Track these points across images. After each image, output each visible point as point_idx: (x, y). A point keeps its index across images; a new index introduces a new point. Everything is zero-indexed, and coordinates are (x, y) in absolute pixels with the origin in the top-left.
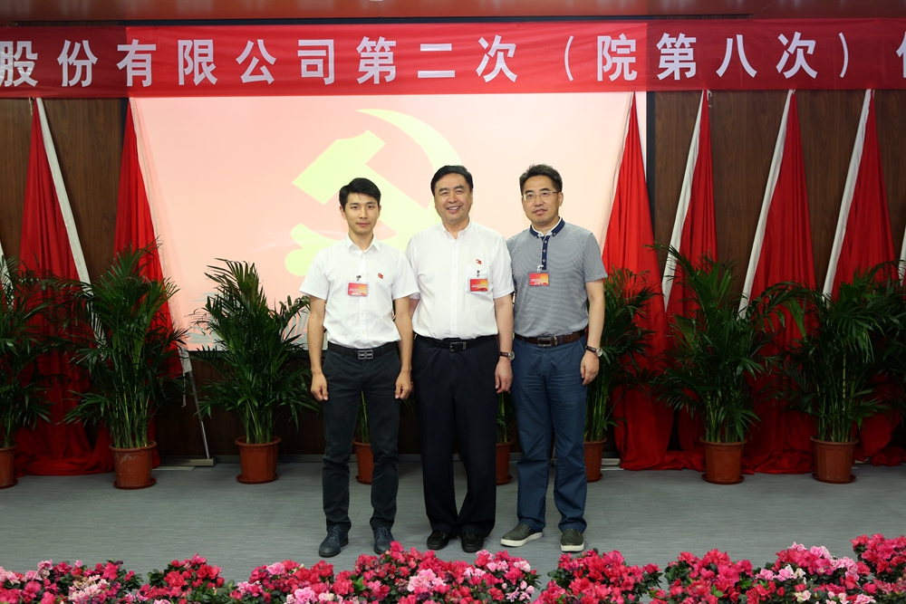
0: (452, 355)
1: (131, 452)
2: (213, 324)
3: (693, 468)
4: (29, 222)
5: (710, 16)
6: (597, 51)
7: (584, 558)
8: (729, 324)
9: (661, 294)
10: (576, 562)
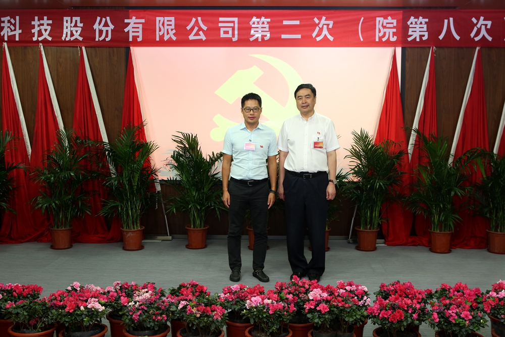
0: (304, 180)
1: (132, 232)
2: (175, 166)
3: (423, 245)
4: (78, 112)
5: (436, 8)
6: (375, 25)
7: (393, 285)
8: (446, 169)
9: (408, 153)
10: (390, 287)
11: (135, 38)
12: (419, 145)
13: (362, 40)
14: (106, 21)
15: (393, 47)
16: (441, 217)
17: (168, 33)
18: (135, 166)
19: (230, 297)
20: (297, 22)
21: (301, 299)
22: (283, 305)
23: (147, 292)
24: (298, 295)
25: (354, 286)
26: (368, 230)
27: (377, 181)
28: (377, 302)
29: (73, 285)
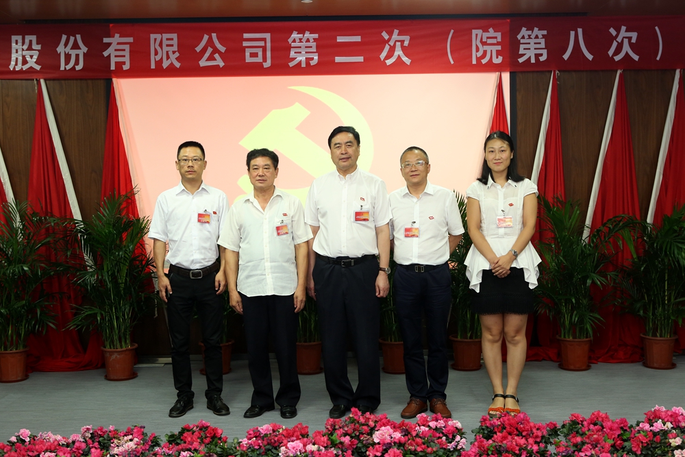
0: (344, 269)
1: (118, 353)
3: (550, 359)
4: (35, 175)
5: (557, 14)
6: (471, 41)
8: (579, 248)
10: (496, 421)
11: (119, 65)
13: (452, 62)
14: (76, 40)
15: (498, 71)
16: (574, 317)
17: (168, 57)
18: (121, 253)
19: (256, 443)
20: (358, 39)
21: (362, 443)
22: (335, 452)
23: (131, 440)
24: (358, 437)
25: (442, 422)
26: (469, 340)
28: (476, 443)
29: (20, 434)
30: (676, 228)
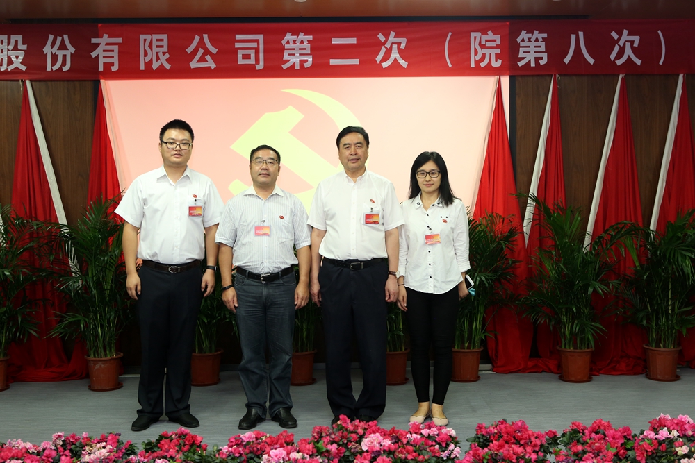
0: (352, 272)
1: (103, 361)
3: (550, 371)
4: (19, 180)
5: (558, 17)
6: (470, 44)
7: (496, 426)
8: (580, 255)
9: (522, 233)
10: (492, 429)
11: (108, 66)
12: (540, 219)
13: (450, 66)
14: (63, 40)
15: (497, 75)
16: (575, 326)
17: (158, 59)
18: (106, 258)
19: (237, 451)
20: (353, 41)
21: (350, 451)
22: (321, 460)
23: (104, 447)
24: (346, 445)
25: (435, 429)
26: (466, 350)
27: (476, 274)
28: (471, 452)
30: (679, 234)
